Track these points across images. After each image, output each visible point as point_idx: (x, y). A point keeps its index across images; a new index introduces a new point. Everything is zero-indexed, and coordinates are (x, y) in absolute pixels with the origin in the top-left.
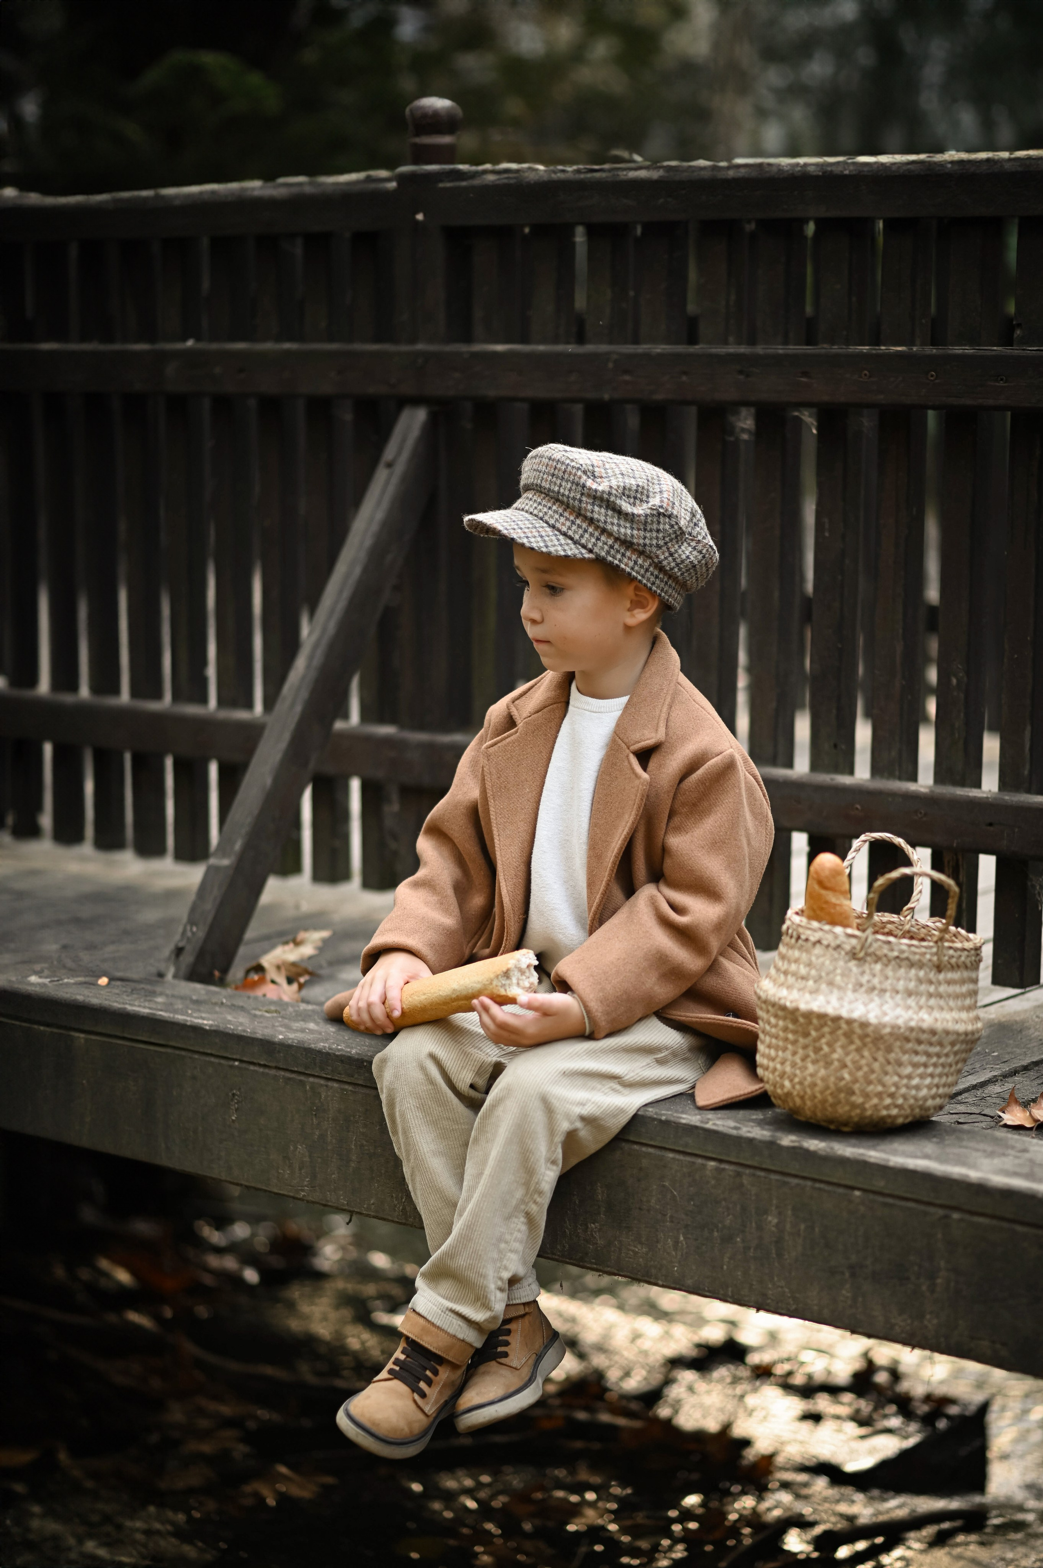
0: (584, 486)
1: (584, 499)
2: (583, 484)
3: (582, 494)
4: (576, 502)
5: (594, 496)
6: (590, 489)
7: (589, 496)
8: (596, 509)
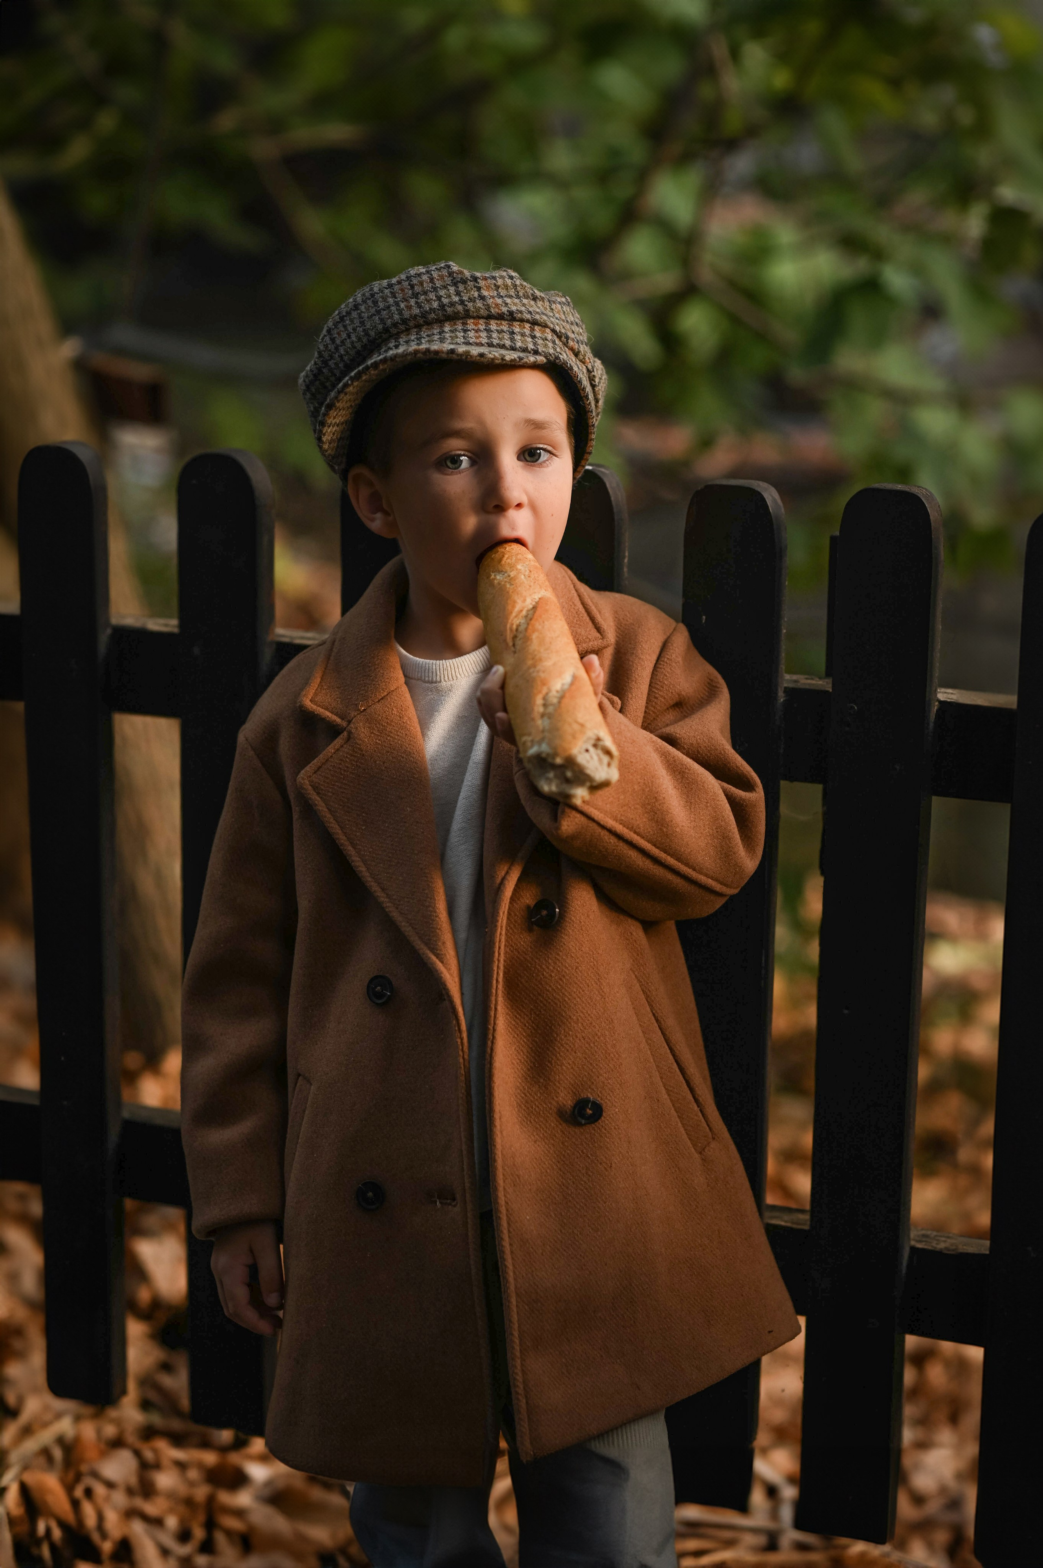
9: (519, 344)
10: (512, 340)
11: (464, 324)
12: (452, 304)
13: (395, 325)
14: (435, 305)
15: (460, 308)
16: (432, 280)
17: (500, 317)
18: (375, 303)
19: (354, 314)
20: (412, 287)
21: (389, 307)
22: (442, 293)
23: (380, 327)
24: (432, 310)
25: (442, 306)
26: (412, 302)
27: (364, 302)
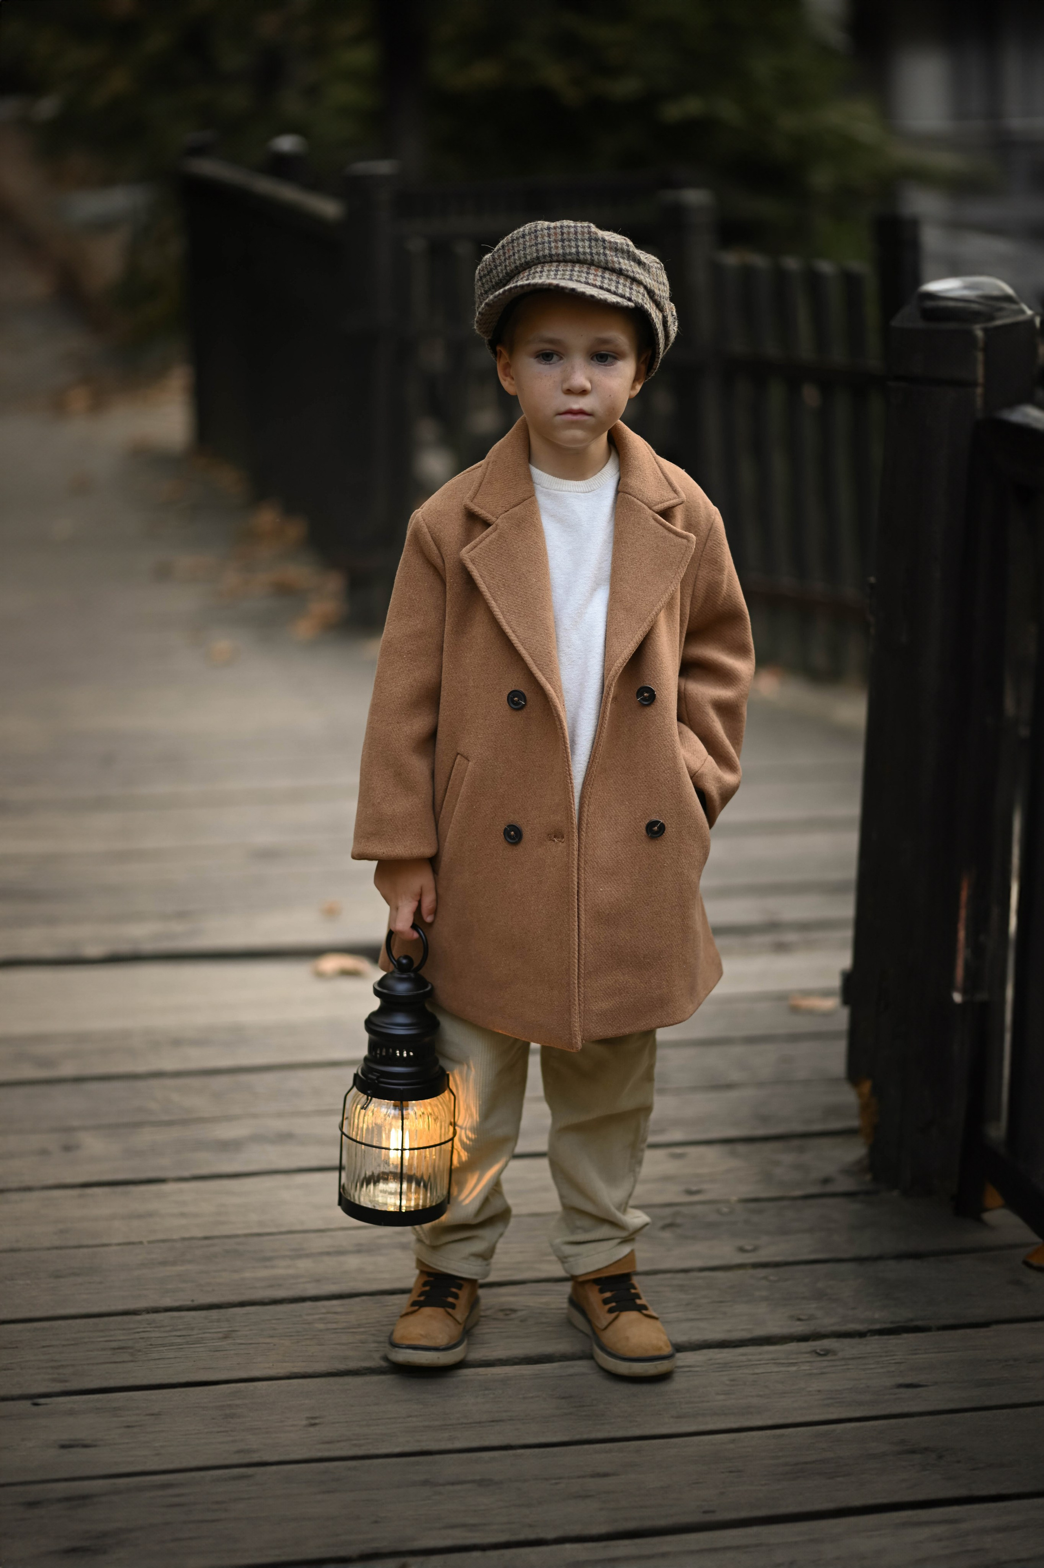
0: (604, 241)
1: (608, 252)
2: (602, 238)
3: (605, 248)
4: (601, 256)
5: (616, 248)
6: (610, 242)
7: (611, 249)
8: (621, 260)
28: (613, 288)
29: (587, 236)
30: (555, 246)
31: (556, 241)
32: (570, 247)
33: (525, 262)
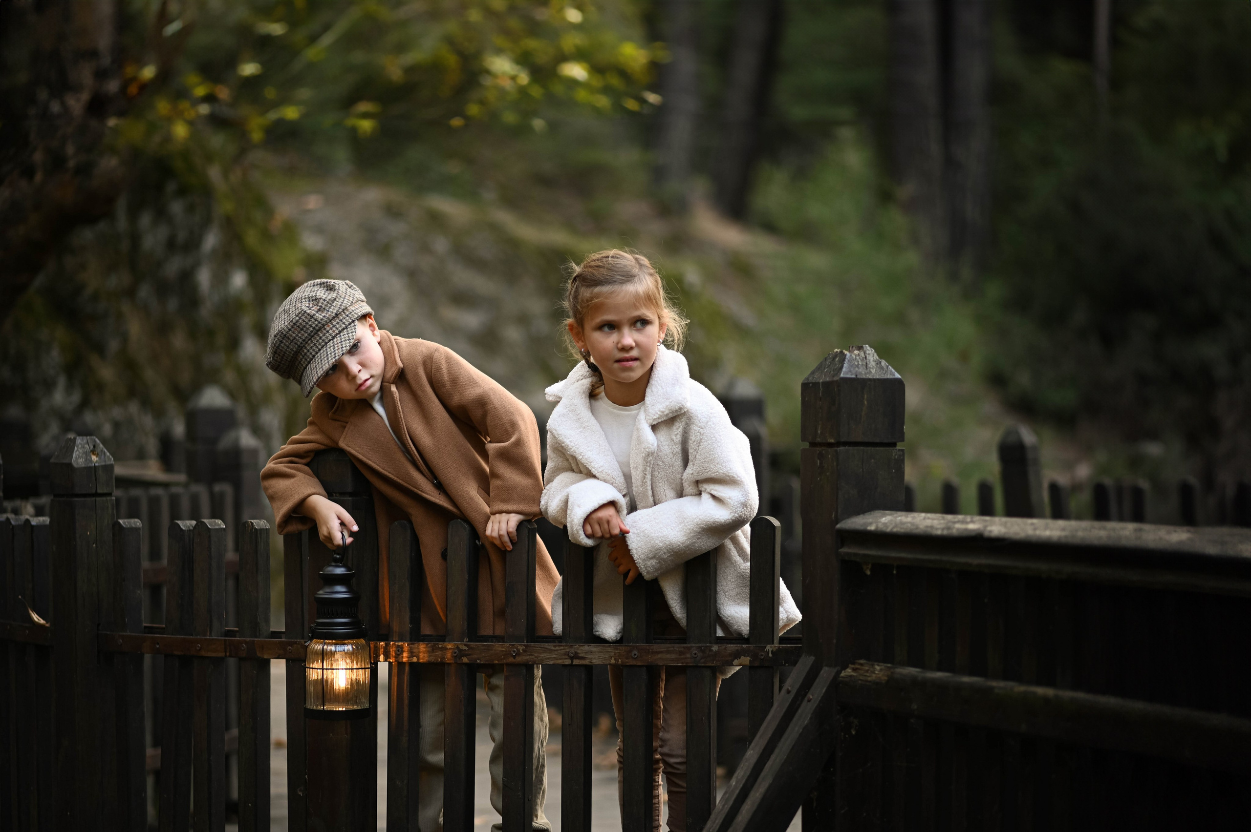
9: (347, 323)
10: (344, 323)
11: (325, 329)
12: (317, 325)
13: (301, 343)
14: (311, 329)
15: (320, 325)
16: (304, 321)
17: (334, 318)
18: (289, 338)
19: (282, 345)
20: (298, 327)
21: (295, 338)
22: (310, 323)
23: (296, 346)
24: (312, 332)
25: (314, 328)
26: (302, 332)
27: (283, 339)
28: (344, 326)
29: (309, 317)
30: (302, 335)
31: (299, 332)
32: (308, 329)
33: (294, 352)
